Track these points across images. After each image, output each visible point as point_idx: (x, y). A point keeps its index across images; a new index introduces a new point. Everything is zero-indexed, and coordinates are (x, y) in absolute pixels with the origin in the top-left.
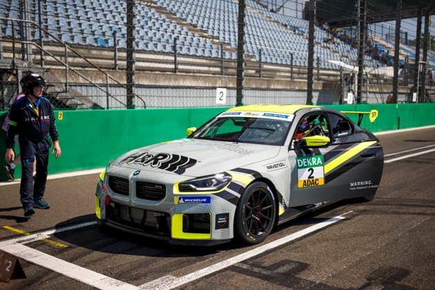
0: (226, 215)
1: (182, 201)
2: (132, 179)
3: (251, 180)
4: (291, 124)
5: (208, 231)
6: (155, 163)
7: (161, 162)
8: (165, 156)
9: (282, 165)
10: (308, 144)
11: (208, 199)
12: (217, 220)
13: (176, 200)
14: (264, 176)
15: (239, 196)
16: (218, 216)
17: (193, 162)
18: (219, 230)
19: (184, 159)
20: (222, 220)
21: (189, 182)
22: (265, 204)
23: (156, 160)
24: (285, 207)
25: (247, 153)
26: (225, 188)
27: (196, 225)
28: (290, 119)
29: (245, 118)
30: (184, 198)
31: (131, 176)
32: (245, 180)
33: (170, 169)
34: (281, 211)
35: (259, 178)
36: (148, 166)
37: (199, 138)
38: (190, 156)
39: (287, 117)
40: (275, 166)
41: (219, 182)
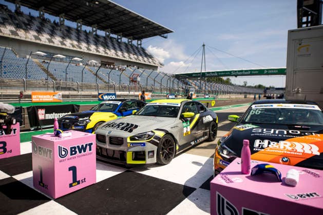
0: (153, 152)
1: (131, 145)
2: (108, 135)
3: (164, 134)
4: (180, 107)
5: (144, 159)
6: (118, 127)
7: (121, 127)
8: (123, 124)
9: (177, 126)
10: (185, 116)
11: (144, 144)
12: (149, 154)
13: (129, 145)
14: (170, 132)
15: (158, 142)
16: (149, 152)
17: (136, 126)
18: (150, 159)
19: (132, 125)
20: (151, 154)
21: (135, 136)
22: (170, 146)
23: (119, 126)
24: (179, 146)
25: (161, 121)
26: (152, 139)
27: (139, 157)
28: (179, 106)
29: (159, 106)
30: (133, 144)
31: (107, 134)
32: (161, 134)
33: (126, 130)
34: (177, 148)
35: (167, 133)
36: (115, 129)
37: (138, 115)
38: (135, 124)
39: (177, 104)
40: (174, 127)
41: (149, 135)
